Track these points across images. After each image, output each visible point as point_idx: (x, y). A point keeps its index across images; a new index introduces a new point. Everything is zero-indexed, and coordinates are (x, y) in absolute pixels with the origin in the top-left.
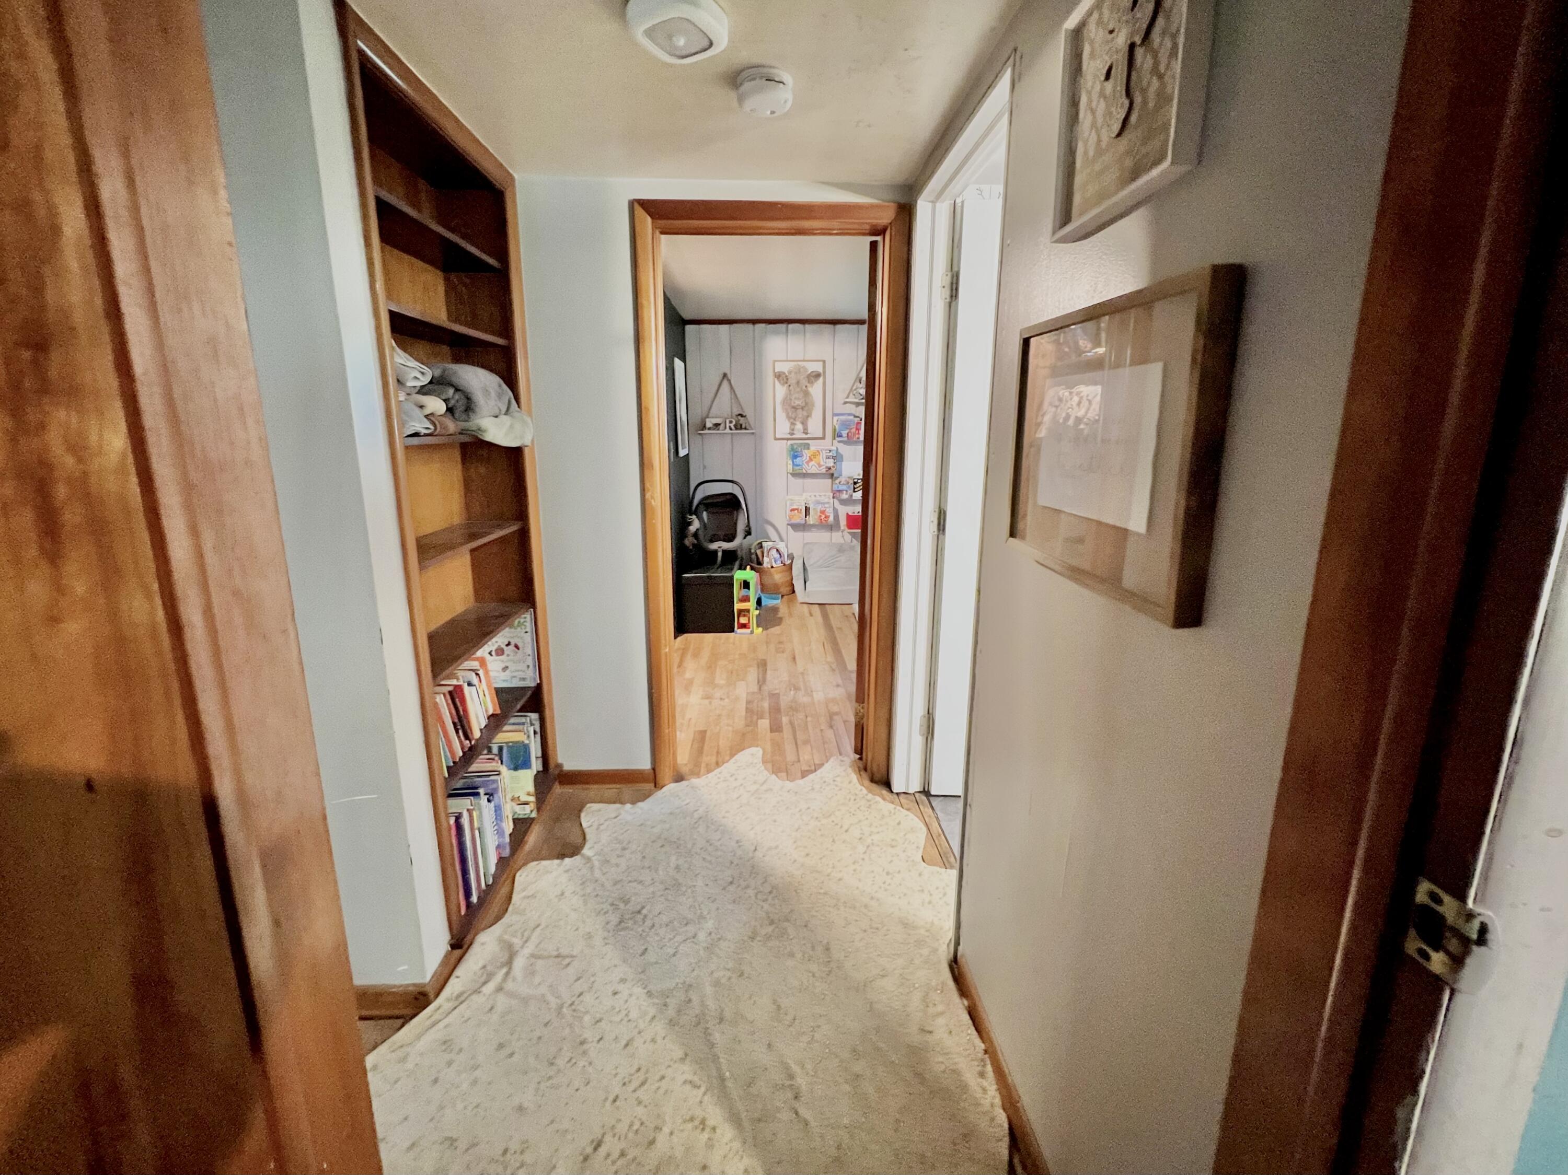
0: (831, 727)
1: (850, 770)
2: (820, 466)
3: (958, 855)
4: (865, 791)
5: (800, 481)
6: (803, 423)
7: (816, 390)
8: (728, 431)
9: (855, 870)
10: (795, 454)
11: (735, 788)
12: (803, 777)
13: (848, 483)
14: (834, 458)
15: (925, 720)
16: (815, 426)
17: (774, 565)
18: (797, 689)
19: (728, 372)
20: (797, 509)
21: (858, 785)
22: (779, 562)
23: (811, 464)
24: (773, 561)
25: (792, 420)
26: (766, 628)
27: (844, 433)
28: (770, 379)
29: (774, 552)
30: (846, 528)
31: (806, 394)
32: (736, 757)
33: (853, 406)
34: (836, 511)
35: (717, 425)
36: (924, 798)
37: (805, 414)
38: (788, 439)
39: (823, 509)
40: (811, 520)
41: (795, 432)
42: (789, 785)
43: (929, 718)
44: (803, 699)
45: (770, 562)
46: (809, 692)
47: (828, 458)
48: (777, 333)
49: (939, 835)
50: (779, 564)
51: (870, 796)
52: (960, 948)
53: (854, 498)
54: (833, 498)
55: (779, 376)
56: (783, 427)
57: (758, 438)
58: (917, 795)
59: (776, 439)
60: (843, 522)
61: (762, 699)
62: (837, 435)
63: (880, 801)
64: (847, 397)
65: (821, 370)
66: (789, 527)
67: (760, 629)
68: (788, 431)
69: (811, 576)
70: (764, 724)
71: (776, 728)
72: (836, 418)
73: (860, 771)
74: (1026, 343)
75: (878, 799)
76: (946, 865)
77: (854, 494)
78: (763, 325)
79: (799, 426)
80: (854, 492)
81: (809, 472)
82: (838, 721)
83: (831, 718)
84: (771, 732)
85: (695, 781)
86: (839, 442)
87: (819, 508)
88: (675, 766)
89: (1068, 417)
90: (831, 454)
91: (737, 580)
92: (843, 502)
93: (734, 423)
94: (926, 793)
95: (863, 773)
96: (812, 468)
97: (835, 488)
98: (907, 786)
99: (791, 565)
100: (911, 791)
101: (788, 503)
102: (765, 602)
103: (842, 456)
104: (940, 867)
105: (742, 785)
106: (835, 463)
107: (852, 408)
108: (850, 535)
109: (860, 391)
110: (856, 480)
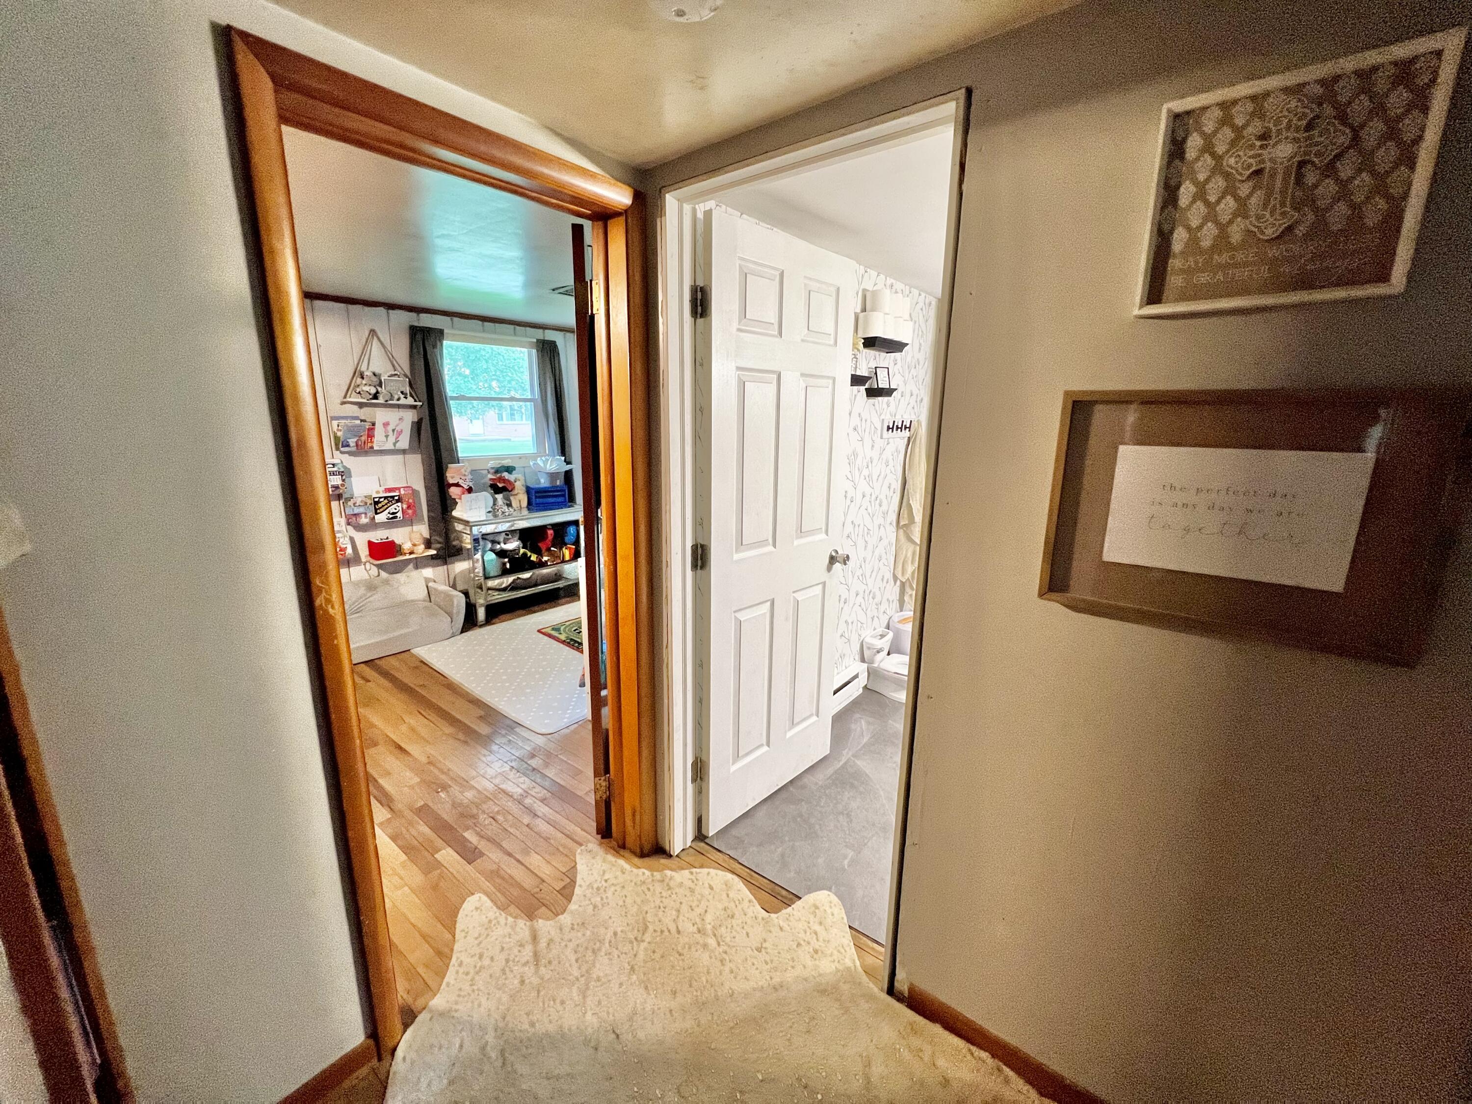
9: (732, 972)
11: (503, 971)
12: (569, 898)
13: (366, 504)
14: (341, 473)
15: (695, 766)
18: (443, 786)
21: (635, 870)
27: (352, 442)
30: (369, 558)
32: (459, 926)
33: (356, 407)
34: (352, 540)
36: (703, 845)
42: (563, 920)
43: (696, 763)
44: (465, 796)
47: (332, 474)
53: (377, 521)
54: (350, 524)
58: (694, 846)
60: (364, 552)
61: (411, 823)
62: (339, 444)
63: (674, 874)
64: (345, 397)
70: (447, 855)
71: (468, 853)
72: (334, 423)
73: (617, 852)
76: (786, 903)
77: (376, 517)
80: (376, 513)
84: (469, 863)
85: (438, 1002)
86: (345, 453)
90: (335, 469)
92: (360, 528)
94: (699, 837)
95: (622, 852)
97: (349, 511)
100: (687, 844)
103: (350, 471)
104: (786, 908)
105: (507, 961)
106: (343, 480)
107: (354, 410)
108: (379, 567)
109: (367, 388)
110: (376, 500)
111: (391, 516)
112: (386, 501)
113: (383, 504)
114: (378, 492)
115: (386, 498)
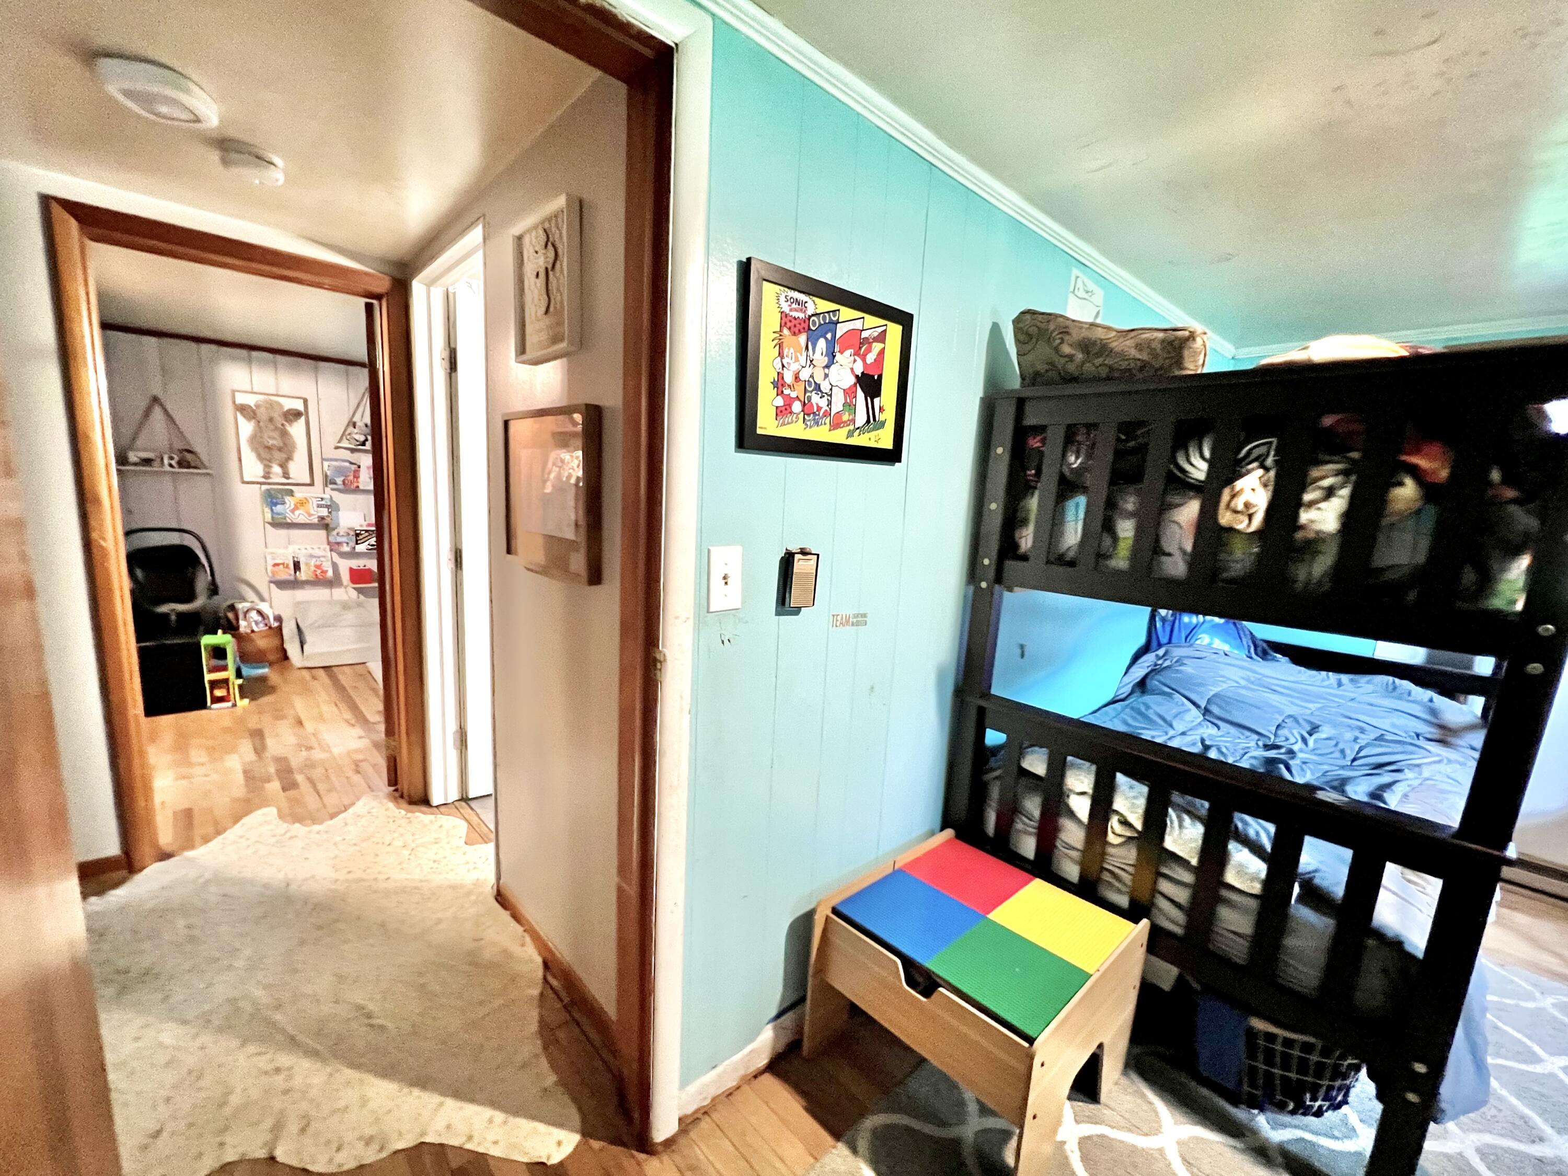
0: (359, 772)
1: (385, 801)
2: (310, 515)
3: (492, 827)
4: (403, 812)
5: (283, 532)
6: (281, 466)
7: (297, 430)
8: (168, 468)
9: (401, 868)
10: (272, 499)
11: (248, 846)
12: (332, 818)
13: (349, 534)
14: (327, 507)
15: (458, 735)
16: (298, 469)
17: (255, 629)
18: (309, 748)
19: (160, 395)
20: (283, 564)
22: (261, 625)
23: (297, 513)
24: (253, 624)
25: (266, 462)
26: (253, 698)
27: (339, 480)
28: (228, 413)
29: (254, 615)
30: (350, 583)
31: (284, 434)
32: (243, 821)
33: (348, 452)
34: (335, 566)
35: (147, 462)
36: (463, 804)
37: (284, 456)
38: (261, 483)
39: (318, 563)
40: (303, 575)
41: (271, 476)
42: (316, 827)
43: (462, 733)
44: (317, 755)
45: (249, 625)
46: (326, 748)
47: (319, 506)
48: (234, 359)
49: (479, 824)
50: (262, 627)
51: (409, 815)
52: (501, 882)
53: (357, 551)
54: (331, 550)
55: (243, 409)
56: (253, 468)
57: (217, 479)
58: (457, 804)
59: (244, 482)
60: (345, 577)
61: (265, 765)
62: (328, 481)
63: (421, 816)
64: (339, 442)
65: (301, 408)
66: (272, 585)
67: (246, 701)
68: (262, 474)
69: (309, 638)
70: (273, 785)
71: (289, 785)
72: (326, 464)
73: (396, 799)
74: (506, 424)
75: (418, 814)
76: (485, 841)
77: (357, 547)
78: (213, 347)
79: (276, 469)
80: (357, 544)
81: (295, 521)
82: (365, 766)
83: (357, 766)
84: (284, 792)
86: (332, 489)
87: (313, 562)
88: (156, 846)
89: (570, 476)
90: (323, 502)
91: (206, 647)
92: (343, 555)
93: (176, 458)
94: (465, 799)
96: (300, 517)
97: (331, 539)
98: (446, 798)
99: (280, 628)
100: (450, 801)
101: (269, 558)
102: (246, 671)
103: (337, 505)
104: (480, 844)
105: (256, 841)
106: (330, 513)
107: (347, 455)
108: (360, 591)
109: (357, 437)
110: (358, 532)
111: (371, 547)
112: (367, 534)
113: (363, 536)
114: (361, 526)
115: (367, 531)
